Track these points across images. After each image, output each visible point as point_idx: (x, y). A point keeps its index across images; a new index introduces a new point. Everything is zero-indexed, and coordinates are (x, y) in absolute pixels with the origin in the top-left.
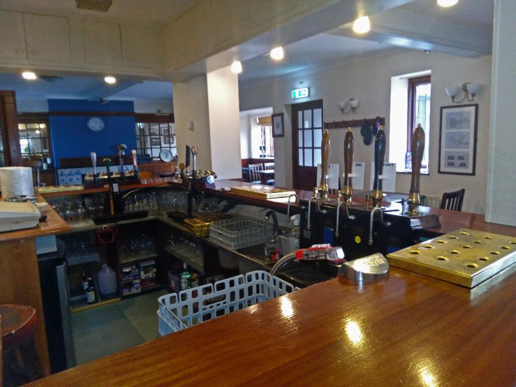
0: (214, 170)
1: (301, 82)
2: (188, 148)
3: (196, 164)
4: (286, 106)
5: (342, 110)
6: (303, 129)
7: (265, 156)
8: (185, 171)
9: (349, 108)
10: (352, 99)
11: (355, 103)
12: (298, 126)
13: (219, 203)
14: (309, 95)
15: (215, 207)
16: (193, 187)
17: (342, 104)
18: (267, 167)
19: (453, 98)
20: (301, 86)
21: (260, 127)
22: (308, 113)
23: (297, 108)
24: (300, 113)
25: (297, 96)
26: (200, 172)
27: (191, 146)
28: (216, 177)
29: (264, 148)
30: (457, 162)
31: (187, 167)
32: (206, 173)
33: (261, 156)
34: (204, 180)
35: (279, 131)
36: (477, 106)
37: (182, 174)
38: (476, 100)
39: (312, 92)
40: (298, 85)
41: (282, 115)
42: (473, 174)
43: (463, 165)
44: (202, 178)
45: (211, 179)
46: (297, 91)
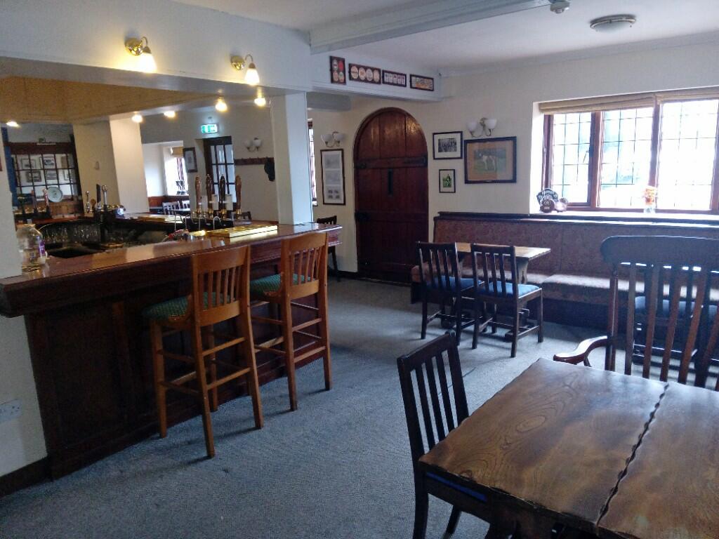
0: (122, 204)
1: (210, 118)
2: (98, 187)
3: (106, 198)
4: (197, 140)
5: (248, 148)
6: (217, 164)
7: (183, 193)
8: (96, 206)
9: (253, 148)
10: (256, 139)
11: (258, 142)
12: (211, 161)
13: (129, 231)
14: (218, 132)
15: (127, 235)
16: (105, 218)
17: (247, 143)
18: (185, 205)
19: (327, 143)
20: (210, 121)
21: (175, 159)
22: (220, 148)
23: (208, 143)
24: (212, 148)
25: (207, 131)
26: (110, 206)
27: (101, 185)
28: (125, 210)
29: (182, 183)
30: (334, 195)
31: (98, 202)
32: (116, 207)
33: (179, 192)
34: (114, 213)
35: (192, 167)
36: (342, 150)
37: (93, 208)
38: (341, 146)
39: (221, 128)
40: (207, 121)
41: (193, 149)
42: (344, 204)
43: (338, 197)
44: (113, 211)
45: (121, 212)
46: (206, 127)
